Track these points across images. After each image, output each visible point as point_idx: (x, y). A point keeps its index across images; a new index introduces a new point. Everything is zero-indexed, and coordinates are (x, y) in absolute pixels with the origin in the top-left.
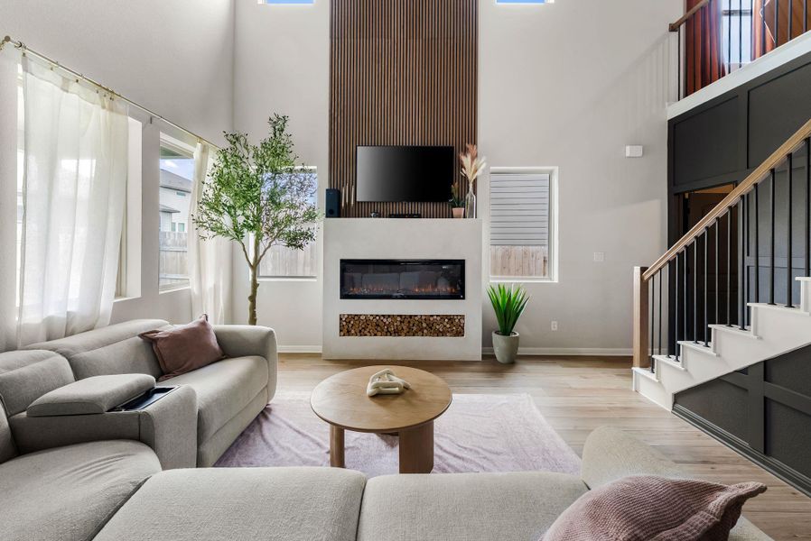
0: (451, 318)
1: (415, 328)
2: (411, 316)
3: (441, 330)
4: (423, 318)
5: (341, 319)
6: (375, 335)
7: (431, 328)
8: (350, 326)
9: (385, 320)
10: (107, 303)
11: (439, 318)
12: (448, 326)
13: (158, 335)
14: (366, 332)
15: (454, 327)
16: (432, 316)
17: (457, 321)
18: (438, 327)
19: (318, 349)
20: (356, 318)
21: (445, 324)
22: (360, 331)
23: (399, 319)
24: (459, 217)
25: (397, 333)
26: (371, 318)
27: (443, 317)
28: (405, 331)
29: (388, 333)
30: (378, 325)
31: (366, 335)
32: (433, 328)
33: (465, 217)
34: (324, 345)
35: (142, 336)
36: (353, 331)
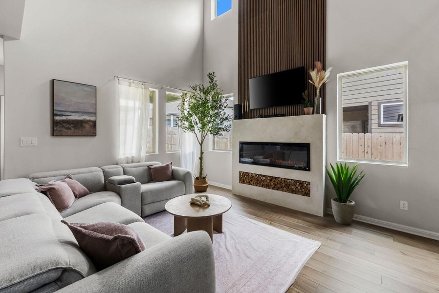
0: (301, 183)
1: (278, 186)
2: (276, 178)
3: (294, 189)
4: (283, 180)
5: (240, 174)
6: (257, 186)
7: (288, 187)
8: (245, 178)
9: (261, 178)
10: (143, 155)
11: (293, 182)
12: (299, 188)
13: (152, 167)
14: (252, 183)
15: (303, 189)
16: (289, 179)
17: (305, 185)
18: (292, 187)
19: (230, 187)
20: (247, 174)
21: (297, 186)
22: (249, 182)
23: (269, 178)
24: (308, 114)
25: (268, 186)
26: (254, 176)
27: (296, 181)
28: (272, 186)
29: (263, 186)
30: (258, 180)
31: (251, 185)
32: (290, 187)
33: (313, 113)
34: (232, 186)
35: (148, 166)
36: (245, 182)
